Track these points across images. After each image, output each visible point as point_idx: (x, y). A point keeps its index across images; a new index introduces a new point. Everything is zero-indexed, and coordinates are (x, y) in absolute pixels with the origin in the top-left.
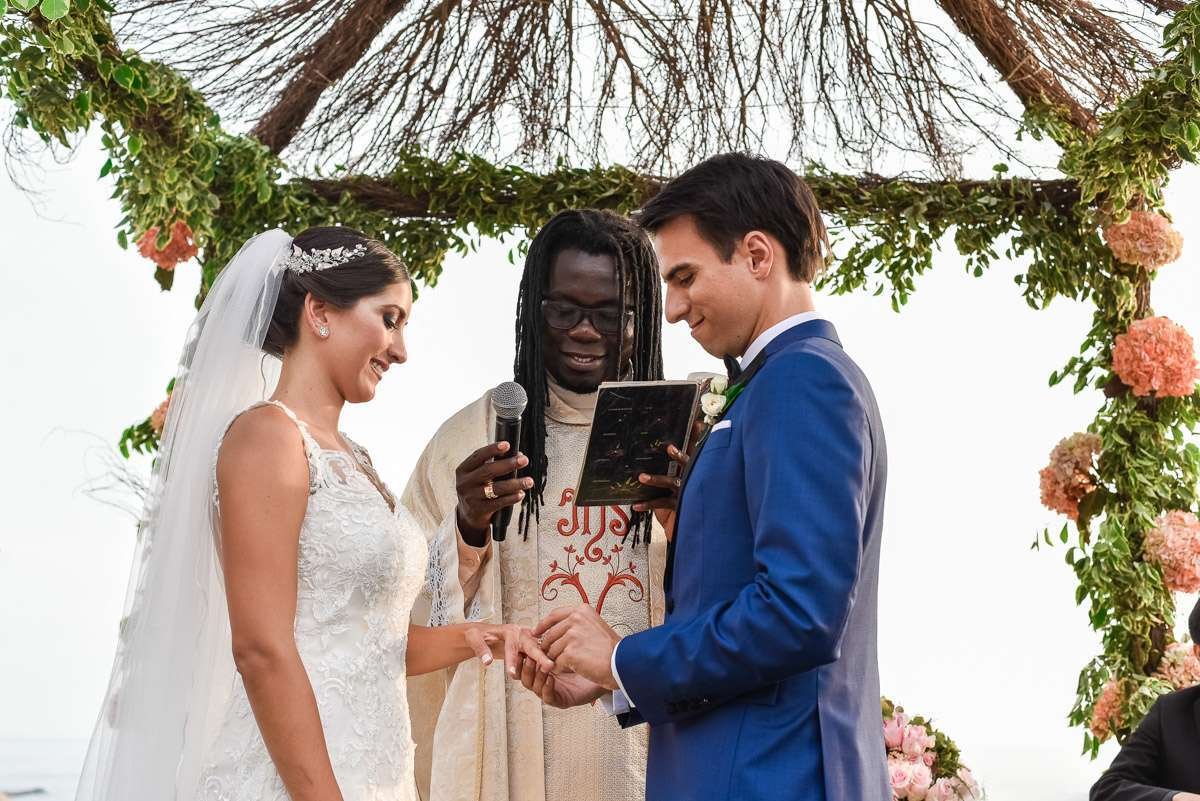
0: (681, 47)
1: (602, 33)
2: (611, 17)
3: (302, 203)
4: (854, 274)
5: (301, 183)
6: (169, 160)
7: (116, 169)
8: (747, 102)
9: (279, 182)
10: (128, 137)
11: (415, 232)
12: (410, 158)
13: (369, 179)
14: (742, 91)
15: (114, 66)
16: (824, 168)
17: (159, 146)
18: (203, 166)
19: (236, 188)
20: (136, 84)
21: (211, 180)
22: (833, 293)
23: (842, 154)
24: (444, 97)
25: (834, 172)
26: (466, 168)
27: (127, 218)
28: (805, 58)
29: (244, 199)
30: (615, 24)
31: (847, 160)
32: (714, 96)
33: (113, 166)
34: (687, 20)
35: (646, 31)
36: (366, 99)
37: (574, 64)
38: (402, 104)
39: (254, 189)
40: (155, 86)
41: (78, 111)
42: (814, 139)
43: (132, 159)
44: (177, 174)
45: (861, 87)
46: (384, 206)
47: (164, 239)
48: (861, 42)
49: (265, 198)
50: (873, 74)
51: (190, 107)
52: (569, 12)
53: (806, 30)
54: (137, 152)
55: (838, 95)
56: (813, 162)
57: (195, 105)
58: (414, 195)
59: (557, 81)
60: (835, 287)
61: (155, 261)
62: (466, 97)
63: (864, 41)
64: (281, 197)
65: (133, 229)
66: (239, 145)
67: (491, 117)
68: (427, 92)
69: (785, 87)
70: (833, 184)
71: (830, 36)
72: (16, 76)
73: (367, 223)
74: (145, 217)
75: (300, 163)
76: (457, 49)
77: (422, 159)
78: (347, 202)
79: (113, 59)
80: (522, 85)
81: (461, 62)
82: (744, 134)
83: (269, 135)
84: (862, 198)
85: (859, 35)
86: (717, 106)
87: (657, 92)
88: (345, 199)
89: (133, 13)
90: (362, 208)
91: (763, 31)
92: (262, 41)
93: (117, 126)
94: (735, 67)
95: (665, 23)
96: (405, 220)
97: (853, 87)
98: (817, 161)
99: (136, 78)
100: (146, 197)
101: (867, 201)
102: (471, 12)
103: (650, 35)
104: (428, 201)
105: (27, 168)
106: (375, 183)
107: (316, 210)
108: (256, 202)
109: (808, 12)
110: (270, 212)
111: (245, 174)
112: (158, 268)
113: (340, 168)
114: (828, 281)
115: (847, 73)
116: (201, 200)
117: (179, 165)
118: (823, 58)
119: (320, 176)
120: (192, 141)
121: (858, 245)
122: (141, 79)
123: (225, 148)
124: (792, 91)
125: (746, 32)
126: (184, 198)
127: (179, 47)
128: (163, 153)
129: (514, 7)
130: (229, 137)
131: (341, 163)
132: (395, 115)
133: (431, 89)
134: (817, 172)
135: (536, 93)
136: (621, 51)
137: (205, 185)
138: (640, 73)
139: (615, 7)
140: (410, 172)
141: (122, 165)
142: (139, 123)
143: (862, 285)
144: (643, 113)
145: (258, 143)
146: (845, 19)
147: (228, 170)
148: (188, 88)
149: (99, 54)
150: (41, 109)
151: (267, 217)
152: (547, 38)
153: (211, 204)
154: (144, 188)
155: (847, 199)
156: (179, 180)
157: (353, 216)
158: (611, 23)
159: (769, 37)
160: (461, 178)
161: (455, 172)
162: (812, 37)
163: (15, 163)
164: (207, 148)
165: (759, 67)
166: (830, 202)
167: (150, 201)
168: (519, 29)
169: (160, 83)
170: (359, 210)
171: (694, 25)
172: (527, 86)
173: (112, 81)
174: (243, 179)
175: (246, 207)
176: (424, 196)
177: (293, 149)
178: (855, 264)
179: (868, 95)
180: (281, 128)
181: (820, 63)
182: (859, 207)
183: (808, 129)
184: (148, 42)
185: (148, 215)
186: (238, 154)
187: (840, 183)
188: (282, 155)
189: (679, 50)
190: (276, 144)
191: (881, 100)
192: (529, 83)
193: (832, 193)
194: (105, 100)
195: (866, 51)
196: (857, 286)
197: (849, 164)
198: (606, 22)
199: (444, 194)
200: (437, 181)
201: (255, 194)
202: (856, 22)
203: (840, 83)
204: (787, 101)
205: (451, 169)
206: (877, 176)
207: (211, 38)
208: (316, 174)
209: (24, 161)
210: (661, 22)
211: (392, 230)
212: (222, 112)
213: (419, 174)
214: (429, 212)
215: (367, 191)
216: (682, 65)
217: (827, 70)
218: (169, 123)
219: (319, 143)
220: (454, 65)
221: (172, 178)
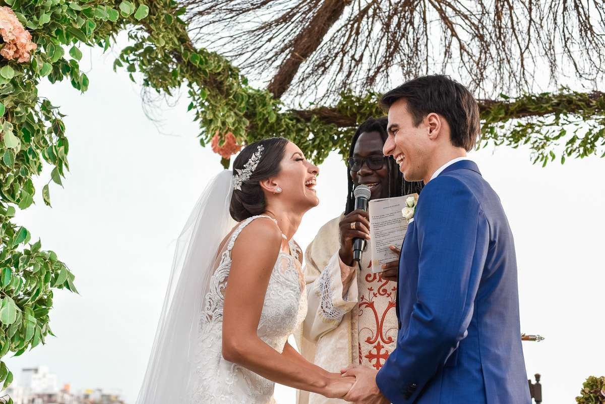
0: (486, 28)
1: (443, 23)
2: (447, 15)
3: (291, 122)
4: (589, 146)
5: (291, 112)
6: (221, 101)
7: (196, 107)
8: (525, 55)
9: (280, 112)
10: (200, 91)
11: (349, 134)
12: (346, 96)
13: (327, 108)
14: (521, 50)
15: (190, 54)
16: (569, 89)
17: (216, 95)
18: (240, 104)
19: (258, 116)
20: (201, 62)
21: (244, 112)
22: (578, 157)
23: (579, 81)
24: (362, 63)
25: (575, 91)
26: (375, 100)
27: (203, 132)
28: (555, 30)
29: (262, 121)
30: (450, 19)
31: (583, 85)
32: (506, 54)
33: (194, 105)
34: (488, 13)
35: (467, 21)
36: (322, 67)
37: (429, 41)
38: (341, 68)
39: (267, 116)
40: (211, 64)
41: (173, 78)
42: (563, 74)
43: (204, 102)
44: (226, 109)
45: (588, 43)
46: (334, 122)
47: (222, 142)
48: (586, 19)
49: (273, 119)
50: (595, 36)
51: (232, 74)
52: (424, 13)
53: (555, 14)
54: (205, 98)
55: (575, 49)
56: (562, 86)
57: (234, 73)
58: (349, 115)
59: (420, 51)
60: (578, 154)
61: (220, 155)
62: (373, 63)
63: (588, 18)
64: (282, 119)
65: (207, 137)
66: (259, 93)
67: (387, 73)
68: (353, 61)
69: (544, 46)
70: (574, 98)
71: (568, 17)
72: (142, 62)
73: (325, 130)
74: (211, 131)
75: (292, 102)
76: (367, 37)
77: (352, 96)
78: (315, 121)
79: (190, 51)
80: (402, 54)
81: (370, 45)
82: (524, 73)
83: (274, 88)
84: (591, 104)
85: (585, 14)
86: (507, 58)
87: (474, 53)
88: (314, 119)
89: (201, 28)
90: (323, 123)
91: (530, 16)
92: (267, 39)
93: (194, 85)
94: (516, 37)
95: (477, 16)
96: (345, 129)
97: (583, 44)
98: (565, 86)
99: (201, 60)
100: (211, 121)
101: (594, 106)
102: (373, 18)
103: (469, 23)
104: (356, 118)
105: (153, 109)
106: (329, 110)
107: (299, 125)
108: (268, 123)
109: (555, 5)
110: (275, 127)
111: (262, 108)
112: (223, 158)
113: (311, 104)
114: (575, 151)
115: (579, 36)
116: (239, 122)
117: (227, 104)
118: (565, 29)
119: (301, 108)
120: (233, 92)
121: (590, 130)
122: (204, 60)
123: (252, 96)
124: (548, 48)
125: (521, 18)
126: (230, 120)
127: (225, 44)
128: (219, 98)
129: (396, 14)
130: (254, 90)
131: (312, 101)
132: (337, 74)
133: (355, 60)
134: (565, 92)
135: (411, 58)
136: (454, 33)
137: (242, 114)
138: (465, 44)
139: (449, 10)
140: (346, 104)
141: (198, 104)
142: (205, 83)
143: (594, 152)
144: (467, 65)
145: (268, 92)
146: (576, 7)
147: (254, 106)
148: (230, 65)
149: (182, 48)
150: (154, 77)
151: (275, 130)
152: (414, 28)
153: (244, 124)
154: (209, 116)
155: (582, 105)
156: (227, 111)
157: (318, 128)
158: (447, 18)
159: (535, 20)
160: (372, 105)
161: (369, 102)
162: (558, 18)
163: (147, 107)
164: (242, 95)
165: (529, 36)
166: (573, 107)
167: (213, 122)
168: (399, 25)
169: (214, 62)
170: (321, 124)
171: (492, 16)
172: (404, 54)
173: (189, 62)
174: (261, 110)
175: (264, 125)
176: (354, 115)
177: (288, 95)
178: (589, 141)
179: (592, 47)
180: (281, 84)
181: (563, 31)
182: (589, 109)
183: (559, 69)
184: (209, 42)
185: (213, 130)
186: (258, 98)
187: (579, 97)
188: (282, 99)
189: (485, 30)
190: (278, 93)
191: (600, 50)
192: (406, 53)
193: (574, 103)
194: (187, 71)
195: (589, 23)
196: (590, 152)
197: (584, 87)
198: (444, 18)
199: (364, 114)
200: (361, 107)
201: (267, 118)
202: (583, 8)
203: (575, 42)
204: (546, 54)
205: (367, 101)
206: (600, 92)
207: (241, 39)
208: (300, 107)
209: (152, 105)
210: (474, 15)
211: (338, 134)
212: (249, 77)
213: (351, 104)
214: (357, 124)
215: (325, 114)
216: (487, 38)
217: (567, 35)
218: (221, 83)
219: (300, 91)
220: (367, 46)
221: (223, 111)
